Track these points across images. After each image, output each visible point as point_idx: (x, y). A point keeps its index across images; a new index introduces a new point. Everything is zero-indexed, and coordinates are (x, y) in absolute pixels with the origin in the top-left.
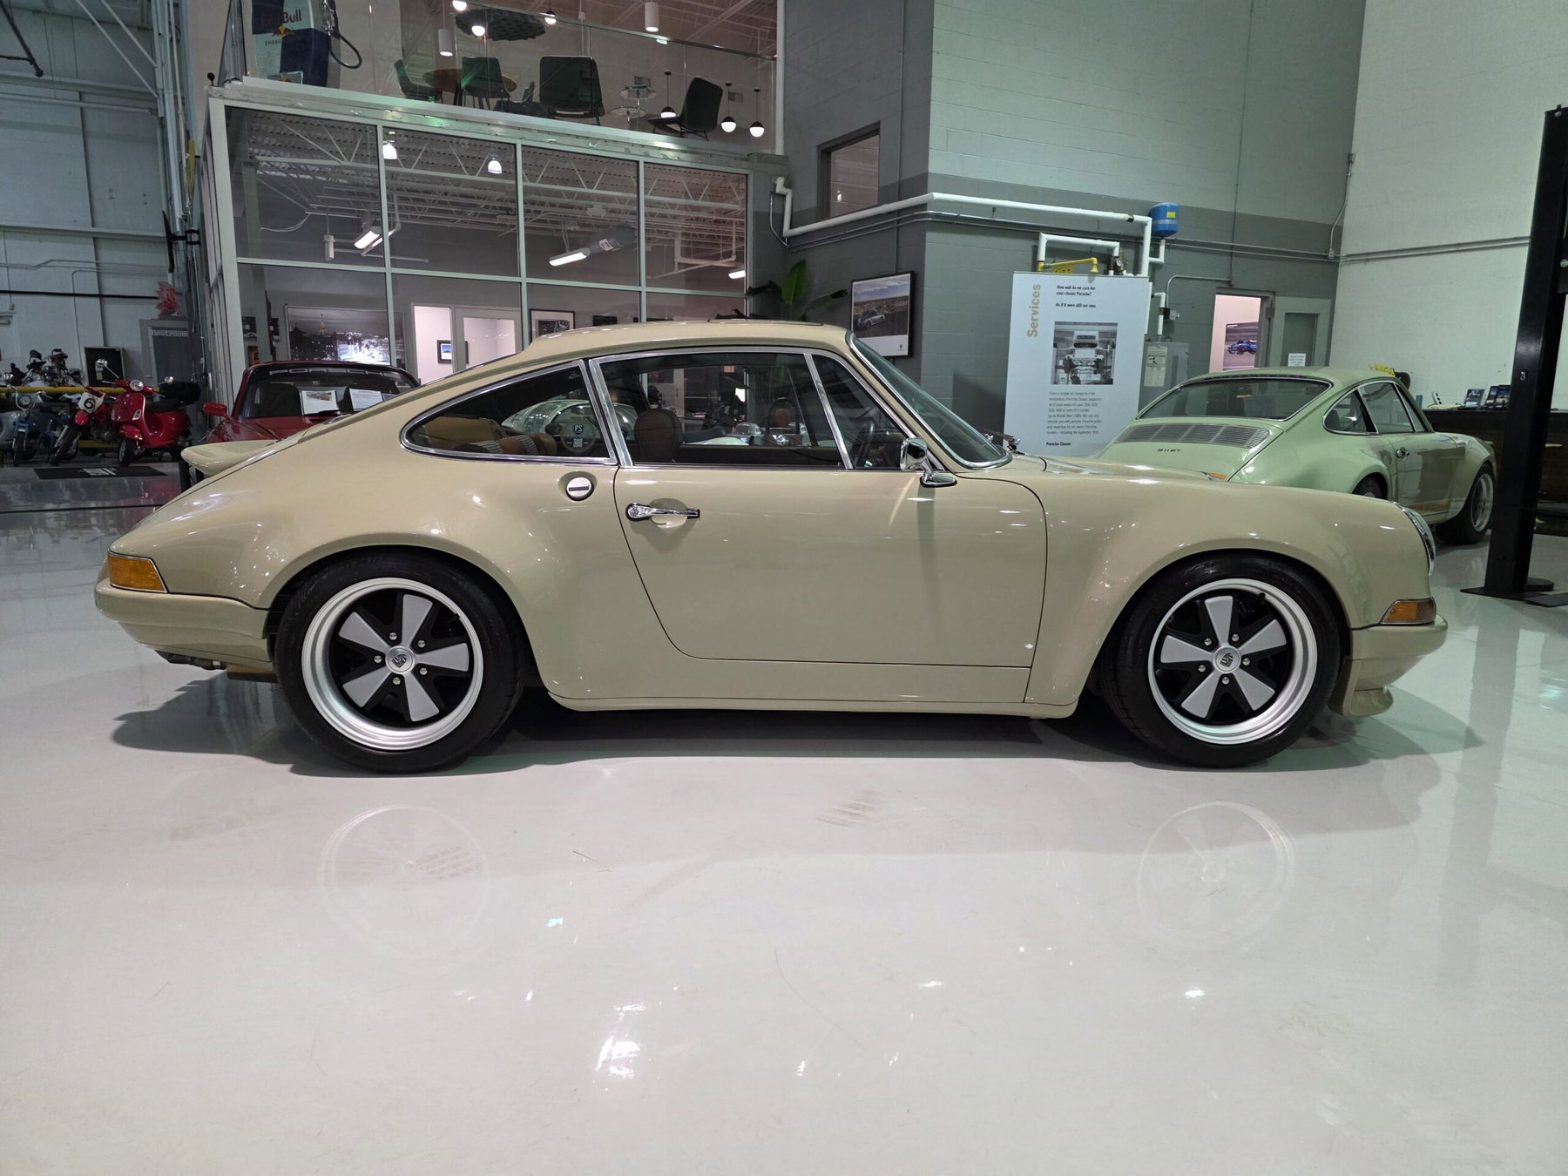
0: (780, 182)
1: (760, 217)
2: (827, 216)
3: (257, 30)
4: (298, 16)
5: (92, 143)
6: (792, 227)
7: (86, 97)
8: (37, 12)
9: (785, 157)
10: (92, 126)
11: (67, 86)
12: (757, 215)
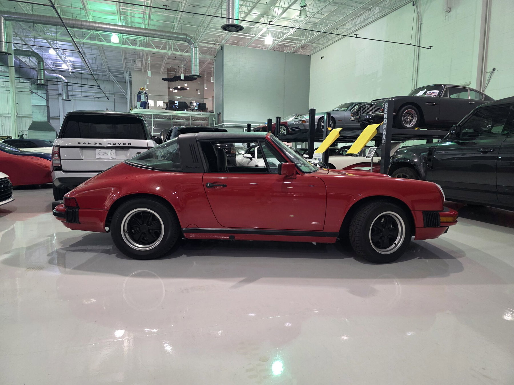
0: (213, 118)
1: (211, 124)
2: (219, 124)
3: (138, 101)
4: (143, 100)
5: (116, 104)
6: (215, 125)
7: (115, 96)
8: (107, 81)
9: (215, 114)
10: (116, 101)
11: (112, 94)
12: (210, 123)
